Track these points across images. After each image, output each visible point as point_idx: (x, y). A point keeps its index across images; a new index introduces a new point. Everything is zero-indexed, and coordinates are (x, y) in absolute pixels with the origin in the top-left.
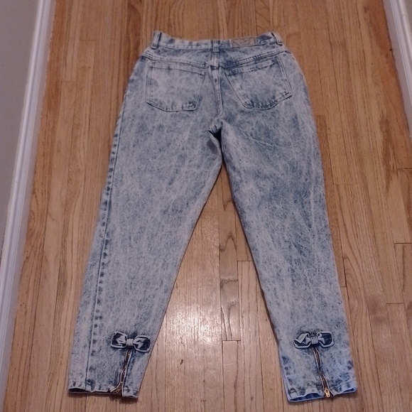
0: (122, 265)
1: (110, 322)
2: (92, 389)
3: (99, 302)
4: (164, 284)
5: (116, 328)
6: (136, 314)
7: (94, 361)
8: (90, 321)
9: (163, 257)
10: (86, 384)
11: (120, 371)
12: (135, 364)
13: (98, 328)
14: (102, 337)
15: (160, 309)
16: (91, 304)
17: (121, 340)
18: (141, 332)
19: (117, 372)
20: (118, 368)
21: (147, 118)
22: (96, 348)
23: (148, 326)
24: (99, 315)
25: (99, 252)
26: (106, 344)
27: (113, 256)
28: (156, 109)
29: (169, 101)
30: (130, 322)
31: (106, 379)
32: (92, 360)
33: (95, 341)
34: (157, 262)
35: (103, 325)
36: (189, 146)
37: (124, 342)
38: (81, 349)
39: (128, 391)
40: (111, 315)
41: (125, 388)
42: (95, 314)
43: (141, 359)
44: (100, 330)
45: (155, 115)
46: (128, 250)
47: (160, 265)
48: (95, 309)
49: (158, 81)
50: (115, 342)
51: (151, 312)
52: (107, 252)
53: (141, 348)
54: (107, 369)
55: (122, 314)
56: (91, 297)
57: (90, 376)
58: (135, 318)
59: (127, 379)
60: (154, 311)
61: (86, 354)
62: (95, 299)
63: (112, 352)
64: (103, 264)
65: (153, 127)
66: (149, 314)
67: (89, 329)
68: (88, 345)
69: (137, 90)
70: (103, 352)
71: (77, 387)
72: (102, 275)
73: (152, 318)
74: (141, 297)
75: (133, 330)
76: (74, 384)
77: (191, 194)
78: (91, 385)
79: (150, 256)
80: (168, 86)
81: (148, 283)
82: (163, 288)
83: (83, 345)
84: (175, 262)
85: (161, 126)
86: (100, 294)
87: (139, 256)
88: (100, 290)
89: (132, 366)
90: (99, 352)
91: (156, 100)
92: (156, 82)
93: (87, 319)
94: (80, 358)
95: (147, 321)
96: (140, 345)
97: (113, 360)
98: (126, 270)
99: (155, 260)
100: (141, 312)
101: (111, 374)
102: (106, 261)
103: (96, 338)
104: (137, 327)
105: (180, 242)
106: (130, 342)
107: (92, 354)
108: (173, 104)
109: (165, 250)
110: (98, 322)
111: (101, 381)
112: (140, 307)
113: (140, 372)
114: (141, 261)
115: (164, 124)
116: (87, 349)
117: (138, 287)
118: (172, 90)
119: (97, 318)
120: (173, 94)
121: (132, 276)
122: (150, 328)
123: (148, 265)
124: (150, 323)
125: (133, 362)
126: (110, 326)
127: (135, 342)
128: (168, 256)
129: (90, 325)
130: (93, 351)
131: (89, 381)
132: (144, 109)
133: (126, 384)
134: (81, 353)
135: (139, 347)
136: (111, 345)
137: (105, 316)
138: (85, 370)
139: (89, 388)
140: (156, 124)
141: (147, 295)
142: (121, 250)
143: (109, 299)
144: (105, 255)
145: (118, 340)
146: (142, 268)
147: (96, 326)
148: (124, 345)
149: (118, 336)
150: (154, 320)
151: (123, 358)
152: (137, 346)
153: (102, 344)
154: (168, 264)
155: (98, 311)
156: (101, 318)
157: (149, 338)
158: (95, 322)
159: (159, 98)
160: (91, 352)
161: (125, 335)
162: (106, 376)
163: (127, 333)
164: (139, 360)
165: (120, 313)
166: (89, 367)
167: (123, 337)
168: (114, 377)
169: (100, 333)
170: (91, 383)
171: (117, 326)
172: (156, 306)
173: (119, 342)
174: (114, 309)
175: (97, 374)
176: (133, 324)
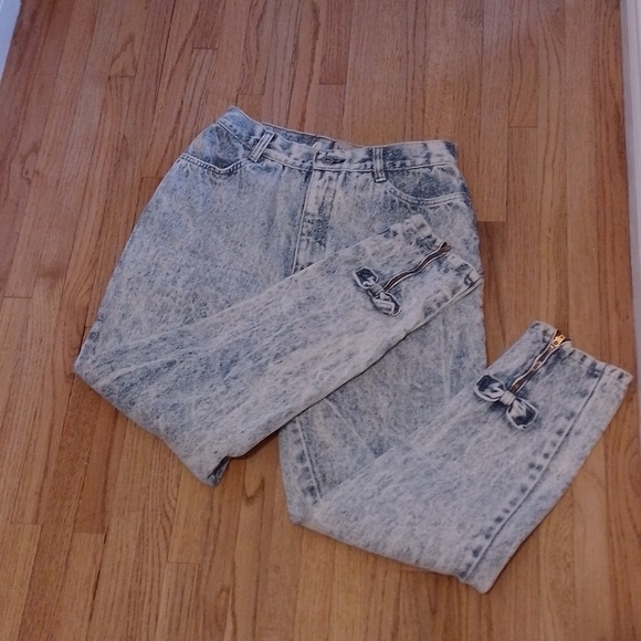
0: (454, 519)
1: (520, 452)
3: (523, 490)
4: (404, 457)
5: (515, 439)
6: (474, 439)
7: (575, 404)
8: (552, 469)
9: (377, 499)
10: (602, 372)
11: (542, 369)
12: (515, 368)
13: (545, 450)
14: (546, 434)
15: (434, 428)
16: (537, 493)
17: (519, 410)
18: (483, 407)
19: (548, 372)
20: (544, 376)
22: (562, 422)
23: (466, 410)
24: (533, 471)
25: (484, 565)
26: (544, 423)
27: (463, 544)
30: (491, 434)
31: (568, 369)
32: (577, 406)
33: (560, 433)
34: (395, 495)
35: (534, 453)
37: (516, 404)
38: (586, 431)
39: (545, 332)
40: (513, 462)
41: (547, 338)
42: (538, 475)
43: (503, 370)
44: (542, 445)
46: (431, 542)
47: (391, 487)
48: (535, 482)
50: (530, 414)
51: (450, 432)
52: (469, 557)
53: (495, 381)
54: (561, 385)
55: (495, 454)
56: (533, 502)
57: (591, 384)
58: (479, 435)
59: (538, 351)
60: (445, 430)
61: (581, 419)
62: (529, 497)
63: (541, 404)
64: (487, 537)
66: (455, 429)
67: (559, 456)
68: (572, 433)
70: (553, 411)
71: (620, 371)
72: (499, 520)
73: (453, 421)
74: (450, 464)
75: (494, 415)
76: (621, 376)
78: (595, 370)
79: (399, 509)
81: (428, 474)
82: (408, 455)
83: (581, 437)
84: (363, 481)
86: (516, 499)
87: (418, 520)
88: (513, 503)
89: (522, 367)
90: (561, 415)
93: (555, 475)
94: (594, 419)
95: (463, 420)
96: (495, 386)
97: (545, 393)
98: (454, 506)
99: (395, 500)
100: (463, 440)
101: (556, 374)
102: (481, 541)
103: (554, 437)
104: (483, 419)
105: (333, 509)
106: (508, 398)
107: (572, 414)
109: (367, 508)
110: (539, 460)
111: (577, 371)
112: (462, 449)
113: (515, 354)
114: (419, 508)
116: (577, 427)
117: (448, 479)
119: (539, 468)
121: (449, 496)
122: (465, 406)
123: (410, 497)
124: (461, 414)
125: (516, 372)
126: (525, 446)
127: (500, 393)
128: (369, 495)
129: (555, 462)
130: (569, 418)
131: (596, 376)
133: (543, 346)
134: (589, 426)
135: (497, 384)
136: (537, 412)
137: (525, 466)
138: (595, 395)
139: (601, 365)
141: (441, 460)
142: (442, 549)
143: (505, 487)
144: (476, 553)
145: (523, 413)
146: (424, 497)
147: (546, 456)
148: (519, 400)
149: (519, 420)
150: (452, 416)
151: (529, 384)
152: (501, 387)
153: (550, 425)
154: (377, 484)
155: (532, 477)
156: (532, 466)
157: (476, 388)
158: (545, 463)
160: (573, 419)
161: (509, 416)
162: (567, 375)
163: (505, 419)
164: (507, 371)
165: (497, 457)
166: (587, 397)
167: (514, 413)
168: (555, 368)
169: (544, 442)
170: (593, 373)
171: (512, 439)
172: (437, 437)
173: (524, 408)
174: (504, 469)
175: (578, 385)
176: (487, 428)
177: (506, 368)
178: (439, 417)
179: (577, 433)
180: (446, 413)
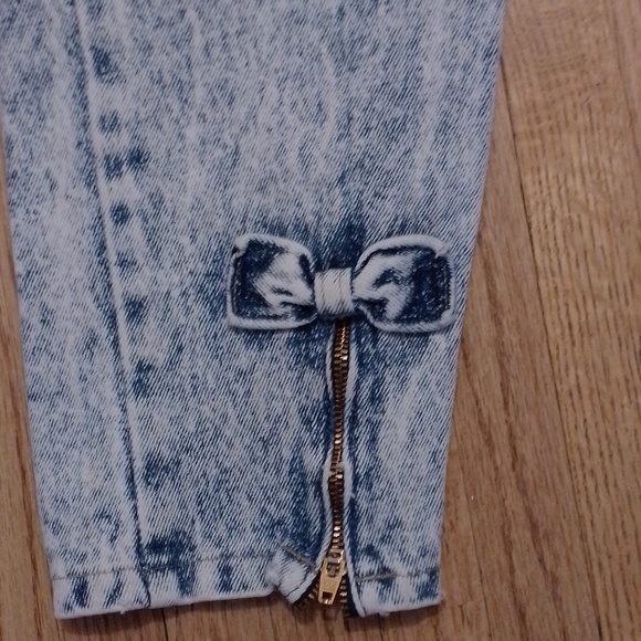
1: (197, 177)
2: (185, 585)
3: (103, 62)
5: (238, 204)
6: (334, 104)
8: (84, 193)
10: (144, 572)
11: (313, 460)
12: (389, 406)
13: (135, 228)
15: (464, 53)
16: (63, 83)
17: (283, 280)
18: (382, 214)
19: (297, 467)
20: (298, 447)
23: (419, 174)
24: (122, 143)
26: (199, 310)
30: (305, 160)
31: (249, 515)
32: (147, 421)
33: (136, 308)
35: (157, 201)
37: (301, 293)
38: (73, 364)
39: (386, 579)
40: (193, 133)
41: (366, 565)
43: (415, 374)
44: (151, 236)
48: (94, 113)
50: (248, 300)
51: (414, 77)
53: (407, 315)
54: (239, 452)
55: (252, 115)
57: (153, 515)
58: (331, 128)
59: (363, 504)
60: (433, 72)
62: (75, 52)
63: (245, 356)
66: (405, 93)
67: (88, 242)
68: (103, 332)
70: (198, 362)
71: (96, 605)
73: (430, 118)
76: (81, 592)
78: (173, 565)
83: (74, 338)
89: (374, 427)
90: (172, 364)
93: (63, 181)
95: (405, 141)
96: (396, 298)
97: (258, 399)
100: (360, 86)
101: (270, 479)
103: (140, 285)
104: (354, 185)
106: (334, 290)
107: (141, 388)
110: (126, 188)
111: (222, 530)
112: (347, 58)
113: (423, 453)
116: (104, 358)
119: (114, 168)
122: (430, 182)
124: (425, 151)
125: (375, 398)
127: (365, 286)
130: (144, 368)
131: (156, 546)
133: (365, 535)
134: (75, 387)
135: (394, 308)
136: (234, 319)
137: (156, 144)
139: (166, 591)
143: (160, 38)
145: (265, 284)
147: (121, 214)
148: (304, 310)
149: (256, 259)
150: (444, 128)
151: (317, 386)
152: (378, 306)
153: (177, 312)
155: (110, 124)
156: (137, 158)
157: (439, 246)
160: (131, 376)
161: (295, 248)
162: (241, 497)
163: (303, 233)
164: (403, 382)
165: (241, 111)
166: (139, 465)
167: (287, 264)
168: (285, 496)
169: (156, 253)
170: (168, 551)
171: (242, 196)
172: (437, 35)
173: (273, 299)
174: (199, 94)
175: (190, 492)
176: (324, 169)
177: (413, 387)
178: (476, 95)
179: (92, 342)
180: (467, 123)
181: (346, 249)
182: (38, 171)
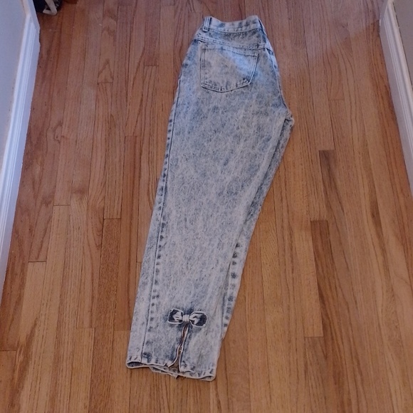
0: (179, 246)
1: (167, 299)
2: (148, 362)
3: (156, 282)
4: (220, 263)
5: (173, 304)
6: (193, 293)
7: (150, 336)
8: (148, 301)
9: (219, 236)
10: (142, 357)
11: (177, 346)
12: (192, 339)
13: (155, 307)
14: (159, 315)
15: (216, 287)
16: (149, 285)
17: (178, 316)
18: (197, 308)
19: (173, 348)
20: (175, 344)
21: (202, 102)
22: (153, 324)
24: (156, 294)
25: (156, 235)
26: (163, 320)
27: (169, 238)
28: (211, 92)
29: (223, 82)
30: (186, 299)
31: (163, 353)
32: (149, 335)
33: (152, 319)
34: (212, 243)
35: (159, 303)
36: (244, 125)
37: (180, 318)
38: (139, 327)
39: (186, 366)
40: (168, 293)
41: (182, 363)
42: (153, 294)
43: (198, 334)
45: (210, 97)
46: (184, 231)
47: (216, 245)
48: (153, 289)
49: (211, 61)
50: (171, 319)
51: (207, 290)
52: (164, 234)
53: (198, 324)
54: (163, 343)
55: (178, 292)
56: (149, 279)
57: (146, 349)
58: (191, 296)
59: (184, 354)
60: (210, 290)
61: (144, 330)
62: (152, 280)
63: (169, 328)
64: (160, 246)
65: (209, 110)
66: (205, 292)
67: (147, 309)
68: (146, 322)
69: (191, 75)
70: (160, 328)
71: (132, 360)
72: (159, 257)
73: (208, 296)
74: (197, 276)
75: (189, 306)
76: (130, 359)
77: (246, 175)
78: (147, 358)
79: (206, 237)
80: (222, 65)
81: (204, 264)
82: (219, 267)
83: (140, 323)
84: (230, 241)
85: (216, 108)
86: (157, 275)
87: (195, 237)
88: (158, 271)
89: (189, 342)
90: (156, 328)
91: (211, 82)
92: (209, 63)
93: (145, 299)
94: (138, 334)
95: (203, 299)
96: (196, 321)
97: (169, 336)
98: (182, 251)
99: (210, 240)
100: (198, 291)
101: (168, 348)
102: (162, 243)
103: (153, 316)
104: (193, 303)
105: (235, 223)
106: (186, 318)
107: (149, 330)
108: (228, 83)
109: (220, 230)
110: (155, 301)
111: (157, 354)
112: (196, 286)
113: (197, 348)
114: (197, 243)
115: (219, 106)
116: (145, 326)
117: (194, 268)
118: (227, 70)
119: (154, 298)
120: (227, 73)
121: (188, 256)
122: (206, 304)
123: (204, 245)
124: (207, 300)
125: (190, 337)
126: (166, 304)
127: (191, 317)
128: (224, 237)
129: (148, 305)
130: (151, 328)
131: (145, 354)
132: (199, 94)
133: (183, 359)
134: (138, 330)
135: (196, 323)
136: (168, 321)
137: (161, 294)
138: (142, 344)
139: (145, 361)
140: (211, 106)
141: (203, 275)
142: (178, 232)
143: (166, 279)
144: (162, 237)
145: (174, 316)
146: (198, 249)
147: (153, 305)
148: (181, 321)
149: (174, 312)
150: (211, 297)
151: (180, 334)
152: (193, 322)
153: (159, 321)
154: (224, 243)
155: (155, 291)
156: (158, 296)
157: (205, 314)
158: (152, 301)
159: (213, 79)
160: (148, 328)
161: (181, 311)
162: (162, 350)
163: (183, 309)
164: (195, 335)
165: (177, 291)
166: (146, 341)
167: (179, 313)
168: (170, 352)
169: (157, 310)
170: (148, 356)
171: (174, 303)
172: (212, 284)
173: (175, 319)
174: (171, 287)
175: (153, 347)
176: (189, 300)
177: (197, 337)
178: (216, 294)
179: (144, 323)
180: (214, 297)
181: (190, 312)
182: (141, 297)
